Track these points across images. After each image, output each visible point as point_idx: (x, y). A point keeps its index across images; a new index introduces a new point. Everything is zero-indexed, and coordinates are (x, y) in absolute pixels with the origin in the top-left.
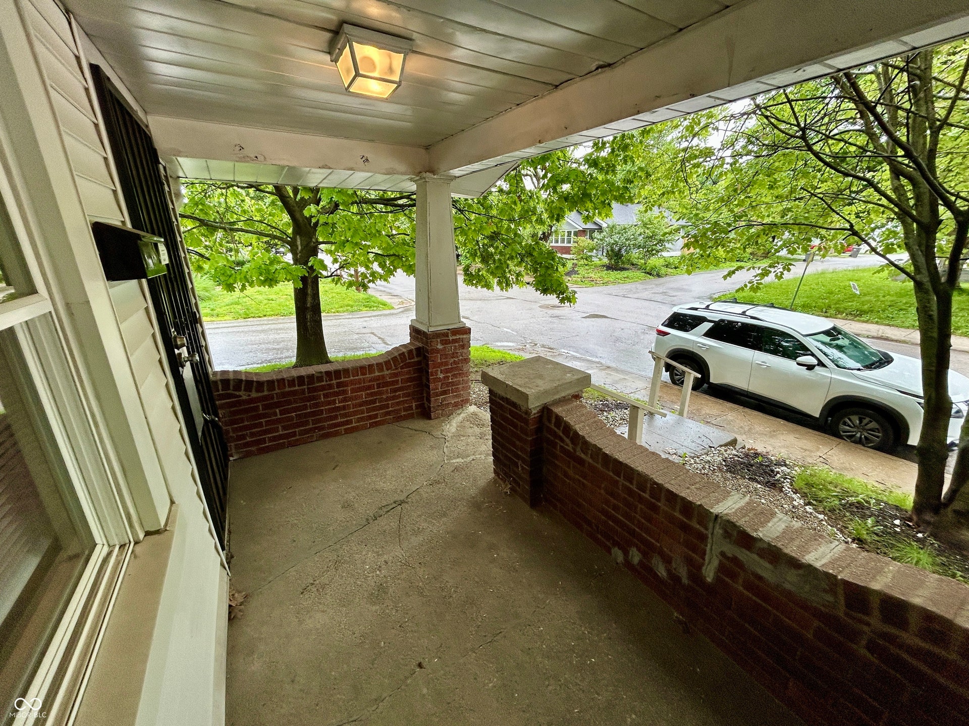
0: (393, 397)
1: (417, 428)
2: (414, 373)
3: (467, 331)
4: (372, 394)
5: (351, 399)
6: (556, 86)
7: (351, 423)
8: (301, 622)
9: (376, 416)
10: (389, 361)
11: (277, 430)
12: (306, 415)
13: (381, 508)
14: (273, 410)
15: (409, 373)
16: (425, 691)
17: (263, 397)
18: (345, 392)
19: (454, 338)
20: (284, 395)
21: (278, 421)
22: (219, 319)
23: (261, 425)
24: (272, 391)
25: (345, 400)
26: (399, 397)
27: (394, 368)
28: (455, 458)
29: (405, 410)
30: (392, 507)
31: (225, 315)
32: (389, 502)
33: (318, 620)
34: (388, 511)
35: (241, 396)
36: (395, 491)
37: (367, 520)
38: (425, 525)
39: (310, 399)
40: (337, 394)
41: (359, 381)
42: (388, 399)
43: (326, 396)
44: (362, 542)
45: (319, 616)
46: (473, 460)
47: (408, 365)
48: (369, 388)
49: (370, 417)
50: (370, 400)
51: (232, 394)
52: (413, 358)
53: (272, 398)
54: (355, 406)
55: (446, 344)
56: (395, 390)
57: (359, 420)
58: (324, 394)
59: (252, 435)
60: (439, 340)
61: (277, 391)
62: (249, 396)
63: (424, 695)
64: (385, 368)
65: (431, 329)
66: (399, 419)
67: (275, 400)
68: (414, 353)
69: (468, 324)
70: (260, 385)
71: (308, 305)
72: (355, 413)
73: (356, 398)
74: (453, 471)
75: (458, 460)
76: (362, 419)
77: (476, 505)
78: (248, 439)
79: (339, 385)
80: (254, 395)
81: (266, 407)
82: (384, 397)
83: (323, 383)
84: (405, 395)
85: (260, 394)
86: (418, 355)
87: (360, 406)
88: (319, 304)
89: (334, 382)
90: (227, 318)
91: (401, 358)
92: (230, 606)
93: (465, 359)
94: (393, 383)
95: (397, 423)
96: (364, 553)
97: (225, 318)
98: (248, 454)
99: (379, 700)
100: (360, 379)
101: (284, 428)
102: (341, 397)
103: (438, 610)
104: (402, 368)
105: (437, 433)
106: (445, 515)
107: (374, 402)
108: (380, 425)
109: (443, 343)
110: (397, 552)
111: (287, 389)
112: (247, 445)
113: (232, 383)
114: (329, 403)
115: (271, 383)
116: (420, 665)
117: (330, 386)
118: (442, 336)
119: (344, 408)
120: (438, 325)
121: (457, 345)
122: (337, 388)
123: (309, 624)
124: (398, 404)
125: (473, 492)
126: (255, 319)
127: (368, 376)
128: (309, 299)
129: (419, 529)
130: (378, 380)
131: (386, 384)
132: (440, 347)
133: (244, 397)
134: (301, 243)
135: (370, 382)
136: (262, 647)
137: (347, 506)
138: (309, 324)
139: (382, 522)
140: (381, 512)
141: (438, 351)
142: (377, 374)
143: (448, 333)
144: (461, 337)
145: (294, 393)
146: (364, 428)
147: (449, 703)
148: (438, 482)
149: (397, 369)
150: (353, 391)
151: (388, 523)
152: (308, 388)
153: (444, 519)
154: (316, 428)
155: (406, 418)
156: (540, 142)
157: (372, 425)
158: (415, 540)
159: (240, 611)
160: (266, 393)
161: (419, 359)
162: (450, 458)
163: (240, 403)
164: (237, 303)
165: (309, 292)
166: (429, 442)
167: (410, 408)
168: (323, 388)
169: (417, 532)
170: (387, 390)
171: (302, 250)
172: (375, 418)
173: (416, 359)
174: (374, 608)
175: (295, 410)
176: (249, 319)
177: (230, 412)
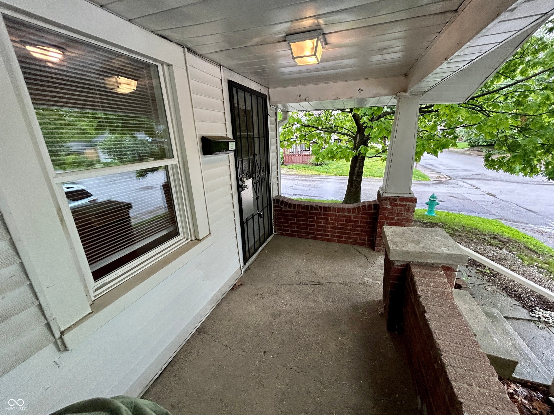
0: (354, 229)
1: (362, 252)
2: (370, 220)
3: (414, 200)
4: (341, 224)
5: (330, 223)
6: (456, 11)
7: (328, 236)
8: (247, 304)
9: (342, 237)
10: (355, 208)
11: (294, 228)
12: (308, 225)
13: (310, 281)
14: (293, 218)
15: (367, 218)
16: (257, 362)
17: (291, 210)
18: (327, 219)
19: (401, 203)
20: (299, 212)
21: (295, 224)
22: (329, 174)
23: (288, 223)
24: (294, 209)
25: (326, 223)
26: (358, 230)
27: (357, 213)
28: (368, 278)
29: (360, 239)
30: (315, 283)
31: (332, 173)
32: (316, 281)
33: (252, 308)
34: (312, 285)
35: (282, 208)
36: (322, 277)
37: (301, 283)
38: (321, 300)
39: (310, 217)
40: (323, 219)
41: (336, 216)
42: (350, 230)
43: (317, 218)
44: (290, 290)
45: (253, 307)
46: (378, 284)
47: (366, 214)
48: (341, 220)
49: (339, 237)
50: (340, 228)
51: (279, 206)
52: (371, 210)
53: (294, 212)
54: (331, 228)
55: (393, 206)
56: (356, 226)
57: (332, 236)
58: (317, 217)
59: (284, 226)
60: (389, 202)
61: (296, 210)
62: (285, 209)
63: (255, 363)
64: (351, 212)
65: (385, 194)
66: (355, 243)
67: (295, 214)
68: (372, 207)
69: (416, 196)
70: (290, 205)
71: (356, 172)
72: (331, 232)
73: (333, 224)
74: (360, 284)
75: (369, 279)
76: (334, 236)
77: (355, 307)
78: (283, 228)
79: (325, 214)
80: (287, 209)
81: (291, 216)
82: (349, 228)
83: (317, 212)
84: (361, 231)
85: (290, 209)
86: (374, 209)
87: (334, 229)
88: (362, 172)
89: (322, 212)
90: (332, 174)
91: (362, 208)
92: (235, 284)
93: (408, 220)
94: (356, 222)
95: (353, 245)
96: (287, 295)
97: (331, 174)
98: (281, 234)
99: (243, 350)
100: (336, 214)
101: (297, 228)
102: (324, 221)
103: (291, 339)
104: (362, 214)
105: (371, 260)
106: (334, 302)
107: (342, 229)
108: (343, 243)
109: (391, 204)
110: (299, 304)
111: (301, 210)
112: (282, 230)
113: (280, 201)
114: (318, 222)
115: (295, 205)
116: (265, 352)
117: (320, 214)
118: (393, 200)
119: (325, 227)
120: (393, 192)
121: (403, 208)
122: (323, 216)
123: (249, 307)
124: (357, 234)
125: (360, 300)
126: (344, 177)
127: (341, 214)
128: (357, 169)
129: (317, 300)
130: (347, 217)
131: (351, 221)
132: (389, 207)
133: (284, 209)
134: (359, 138)
135: (341, 217)
136: (232, 304)
137: (298, 273)
138: (354, 182)
139: (305, 288)
140: (309, 283)
141: (386, 209)
142: (346, 214)
143: (397, 199)
144: (408, 203)
145: (303, 213)
146: (334, 241)
147: (259, 375)
148: (346, 284)
149: (359, 214)
150: (331, 219)
151: (307, 289)
152: (310, 212)
153: (332, 304)
154: (310, 233)
155: (359, 244)
156: (446, 59)
157: (339, 242)
158: (310, 304)
159: (236, 288)
160: (292, 209)
161: (375, 211)
162: (366, 276)
163: (281, 211)
164: (339, 168)
165: (358, 165)
166: (363, 262)
167: (364, 240)
168: (317, 214)
169: (314, 301)
170: (351, 224)
171: (359, 141)
172: (341, 238)
173: (373, 211)
174: (270, 318)
175: (303, 221)
176: (342, 176)
177: (278, 214)
